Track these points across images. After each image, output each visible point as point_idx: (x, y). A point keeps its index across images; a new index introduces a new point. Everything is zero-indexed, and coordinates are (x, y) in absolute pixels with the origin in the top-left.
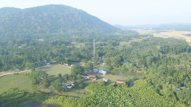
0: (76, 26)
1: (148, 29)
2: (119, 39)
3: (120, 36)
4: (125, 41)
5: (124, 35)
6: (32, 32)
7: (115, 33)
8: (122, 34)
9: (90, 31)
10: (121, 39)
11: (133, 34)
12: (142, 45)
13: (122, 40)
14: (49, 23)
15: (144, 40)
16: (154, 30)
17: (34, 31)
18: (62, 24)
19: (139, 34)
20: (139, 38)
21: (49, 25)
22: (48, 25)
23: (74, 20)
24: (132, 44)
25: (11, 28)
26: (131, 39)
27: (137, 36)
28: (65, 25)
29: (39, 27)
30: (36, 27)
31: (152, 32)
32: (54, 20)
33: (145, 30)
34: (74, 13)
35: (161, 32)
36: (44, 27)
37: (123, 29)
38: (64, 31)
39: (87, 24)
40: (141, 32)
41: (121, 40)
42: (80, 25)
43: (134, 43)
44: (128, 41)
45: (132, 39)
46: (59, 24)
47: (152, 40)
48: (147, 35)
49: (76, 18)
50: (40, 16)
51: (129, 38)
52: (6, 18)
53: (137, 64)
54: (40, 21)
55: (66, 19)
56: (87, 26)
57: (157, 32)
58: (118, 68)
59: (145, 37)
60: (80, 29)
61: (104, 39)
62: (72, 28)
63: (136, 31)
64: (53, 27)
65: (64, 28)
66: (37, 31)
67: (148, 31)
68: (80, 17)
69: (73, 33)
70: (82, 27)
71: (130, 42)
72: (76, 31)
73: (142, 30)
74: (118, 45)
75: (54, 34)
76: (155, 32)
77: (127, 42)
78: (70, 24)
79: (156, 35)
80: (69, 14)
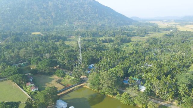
0: (84, 18)
1: (169, 21)
2: (131, 34)
3: (135, 29)
4: (140, 36)
5: (140, 28)
6: (33, 24)
7: (130, 26)
8: (137, 27)
9: (100, 23)
10: (134, 33)
11: (151, 27)
12: (163, 43)
13: (136, 35)
14: (53, 14)
15: (167, 35)
16: (177, 22)
17: (36, 22)
18: (69, 16)
19: (159, 27)
20: (159, 32)
21: (54, 16)
22: (52, 16)
23: (82, 11)
24: (149, 40)
25: (10, 19)
26: (148, 34)
27: (156, 29)
28: (72, 16)
29: (42, 18)
30: (38, 19)
31: (174, 25)
32: (60, 11)
33: (166, 22)
34: (84, 3)
35: (186, 24)
36: (47, 18)
37: (140, 21)
38: (70, 23)
39: (97, 15)
40: (161, 25)
41: (134, 35)
42: (89, 16)
43: (151, 40)
44: (144, 36)
45: (150, 33)
46: (65, 15)
47: (177, 34)
48: (169, 28)
49: (86, 8)
50: (45, 6)
51: (146, 32)
52: (7, 8)
53: (157, 92)
54: (44, 11)
55: (73, 10)
56: (97, 17)
57: (182, 25)
58: (115, 97)
59: (167, 30)
60: (88, 21)
61: (111, 32)
62: (79, 19)
63: (155, 23)
64: (58, 19)
65: (70, 19)
66: (39, 23)
67: (170, 23)
68: (89, 8)
69: (79, 26)
70: (91, 18)
71: (146, 37)
72: (83, 23)
73: (162, 22)
74: (129, 41)
75: (58, 26)
76: (179, 25)
77: (142, 38)
78: (77, 15)
79: (180, 28)
80: (77, 3)
